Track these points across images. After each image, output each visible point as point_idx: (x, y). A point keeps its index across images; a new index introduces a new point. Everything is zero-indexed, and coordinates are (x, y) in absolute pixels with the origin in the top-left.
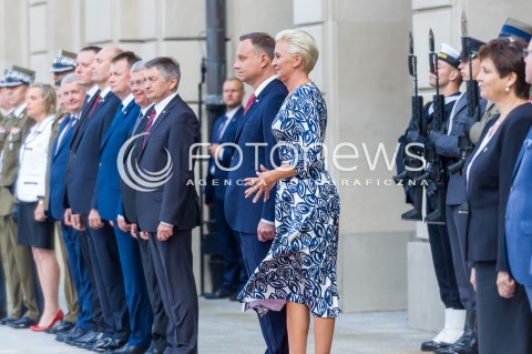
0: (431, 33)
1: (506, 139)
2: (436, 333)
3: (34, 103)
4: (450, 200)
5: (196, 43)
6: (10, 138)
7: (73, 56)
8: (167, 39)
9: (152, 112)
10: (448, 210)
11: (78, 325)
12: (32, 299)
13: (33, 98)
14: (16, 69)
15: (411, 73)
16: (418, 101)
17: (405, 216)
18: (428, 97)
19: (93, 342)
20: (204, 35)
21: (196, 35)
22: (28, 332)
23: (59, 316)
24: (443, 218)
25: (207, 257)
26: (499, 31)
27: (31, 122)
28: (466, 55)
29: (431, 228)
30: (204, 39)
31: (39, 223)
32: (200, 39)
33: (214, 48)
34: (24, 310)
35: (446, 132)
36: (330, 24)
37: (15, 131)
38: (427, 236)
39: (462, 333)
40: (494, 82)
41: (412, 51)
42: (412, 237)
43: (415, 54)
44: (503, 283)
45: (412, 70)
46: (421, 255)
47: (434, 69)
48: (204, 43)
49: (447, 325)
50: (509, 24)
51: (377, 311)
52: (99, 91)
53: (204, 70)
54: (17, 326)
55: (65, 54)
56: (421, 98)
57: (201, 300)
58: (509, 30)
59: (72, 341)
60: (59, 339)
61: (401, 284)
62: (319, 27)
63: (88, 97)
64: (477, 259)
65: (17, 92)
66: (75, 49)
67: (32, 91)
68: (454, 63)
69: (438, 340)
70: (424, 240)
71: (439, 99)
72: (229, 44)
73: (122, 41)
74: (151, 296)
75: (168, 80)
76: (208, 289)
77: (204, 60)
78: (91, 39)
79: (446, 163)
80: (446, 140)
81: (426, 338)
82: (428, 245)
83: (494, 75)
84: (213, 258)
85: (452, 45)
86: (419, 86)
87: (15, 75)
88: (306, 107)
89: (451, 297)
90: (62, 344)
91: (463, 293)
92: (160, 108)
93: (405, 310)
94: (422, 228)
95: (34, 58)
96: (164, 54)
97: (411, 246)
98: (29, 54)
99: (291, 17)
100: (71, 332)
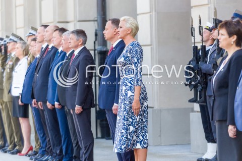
0: (200, 17)
1: (232, 65)
4: (208, 93)
5: (92, 23)
6: (8, 66)
7: (36, 30)
8: (79, 21)
11: (39, 153)
15: (192, 35)
16: (195, 48)
17: (190, 101)
18: (199, 46)
20: (96, 19)
21: (92, 19)
22: (17, 156)
23: (31, 149)
24: (205, 101)
25: (99, 121)
26: (232, 16)
27: (18, 60)
30: (96, 21)
32: (94, 21)
35: (206, 62)
36: (154, 13)
37: (11, 63)
39: (215, 154)
41: (192, 26)
42: (192, 110)
43: (194, 27)
44: (231, 130)
46: (196, 118)
47: (201, 34)
48: (96, 23)
49: (208, 150)
50: (236, 12)
51: (177, 145)
52: (48, 46)
53: (96, 35)
54: (13, 153)
55: (33, 28)
56: (197, 47)
57: (96, 141)
58: (236, 15)
61: (188, 132)
62: (148, 15)
63: (43, 48)
69: (204, 157)
70: (198, 112)
71: (204, 48)
73: (59, 22)
74: (73, 139)
75: (78, 40)
76: (99, 135)
77: (96, 30)
80: (206, 66)
81: (199, 156)
83: (226, 36)
84: (101, 121)
86: (196, 41)
88: (136, 51)
89: (210, 138)
92: (76, 53)
93: (189, 144)
94: (197, 107)
96: (78, 28)
97: (192, 115)
98: (16, 29)
99: (136, 10)
100: (37, 156)
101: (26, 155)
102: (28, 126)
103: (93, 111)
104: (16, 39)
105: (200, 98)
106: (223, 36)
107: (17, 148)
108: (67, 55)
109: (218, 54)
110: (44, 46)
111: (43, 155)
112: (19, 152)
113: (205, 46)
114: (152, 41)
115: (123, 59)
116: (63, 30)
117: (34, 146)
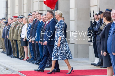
0: (93, 10)
2: (94, 62)
3: (24, 21)
4: (97, 39)
6: (21, 27)
7: (32, 13)
9: (46, 23)
11: (31, 59)
12: (24, 55)
13: (24, 20)
14: (21, 15)
15: (90, 17)
16: (91, 22)
17: (89, 42)
18: (93, 21)
19: (34, 62)
22: (22, 61)
23: (28, 58)
26: (105, 10)
27: (24, 24)
28: (99, 14)
29: (93, 44)
35: (96, 27)
36: (76, 8)
37: (21, 26)
38: (93, 45)
39: (98, 62)
42: (90, 45)
43: (91, 14)
45: (91, 17)
49: (96, 60)
51: (83, 58)
54: (21, 59)
56: (92, 21)
58: (107, 10)
59: (31, 62)
60: (28, 62)
61: (88, 53)
62: (74, 9)
63: (34, 20)
65: (22, 19)
66: (32, 12)
67: (24, 19)
69: (94, 63)
70: (92, 46)
71: (95, 22)
73: (40, 11)
78: (34, 10)
79: (96, 33)
80: (96, 29)
81: (92, 63)
82: (93, 47)
85: (97, 12)
86: (92, 19)
87: (21, 16)
89: (97, 56)
90: (29, 63)
91: (99, 55)
92: (47, 22)
93: (88, 58)
97: (90, 47)
98: (24, 13)
99: (69, 7)
100: (30, 61)
101: (26, 60)
102: (27, 49)
104: (22, 17)
105: (93, 41)
107: (23, 57)
108: (44, 23)
109: (100, 24)
112: (23, 59)
113: (95, 21)
114: (75, 19)
116: (41, 14)
117: (29, 57)
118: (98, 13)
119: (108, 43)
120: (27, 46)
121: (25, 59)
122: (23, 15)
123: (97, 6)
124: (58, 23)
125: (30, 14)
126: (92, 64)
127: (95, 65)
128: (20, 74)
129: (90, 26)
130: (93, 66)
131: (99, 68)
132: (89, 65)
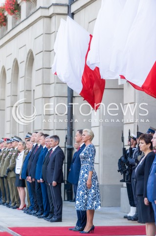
0: (129, 130)
2: (128, 213)
3: (20, 146)
4: (132, 177)
5: (64, 131)
7: (31, 134)
8: (56, 130)
10: (132, 179)
11: (30, 208)
13: (20, 145)
14: (15, 137)
16: (124, 149)
17: (121, 181)
18: (127, 148)
20: (67, 129)
22: (16, 210)
23: (25, 206)
24: (130, 181)
25: (66, 190)
29: (127, 184)
31: (20, 180)
32: (65, 130)
33: (69, 132)
34: (15, 204)
35: (132, 158)
36: (101, 127)
37: (14, 154)
40: (144, 146)
41: (123, 135)
42: (122, 186)
44: (146, 201)
45: (123, 141)
46: (124, 191)
47: (130, 140)
48: (67, 131)
49: (131, 211)
51: (112, 206)
53: (66, 138)
54: (14, 208)
55: (29, 133)
57: (63, 202)
60: (24, 212)
61: (119, 199)
62: (98, 128)
63: (33, 146)
64: (138, 194)
68: (135, 139)
69: (128, 215)
70: (125, 187)
71: (131, 149)
72: (73, 131)
73: (44, 130)
74: (50, 201)
75: (56, 141)
76: (66, 199)
77: (66, 136)
79: (132, 167)
83: (145, 144)
84: (68, 190)
86: (125, 145)
89: (132, 203)
91: (135, 202)
94: (125, 184)
95: (20, 134)
96: (55, 134)
97: (122, 189)
98: (19, 133)
99: (91, 125)
100: (28, 211)
101: (22, 209)
103: (63, 185)
104: (17, 139)
105: (127, 179)
106: (142, 145)
107: (17, 205)
108: (49, 150)
110: (35, 144)
111: (32, 210)
112: (18, 207)
114: (99, 143)
115: (83, 154)
116: (46, 135)
118: (135, 136)
119: (148, 186)
120: (24, 186)
121: (21, 207)
122: (17, 136)
123: (133, 124)
124: (86, 150)
125: (28, 135)
126: (126, 217)
127: (129, 218)
128: (11, 232)
129: (122, 155)
130: (126, 220)
131: (136, 223)
132: (120, 218)
